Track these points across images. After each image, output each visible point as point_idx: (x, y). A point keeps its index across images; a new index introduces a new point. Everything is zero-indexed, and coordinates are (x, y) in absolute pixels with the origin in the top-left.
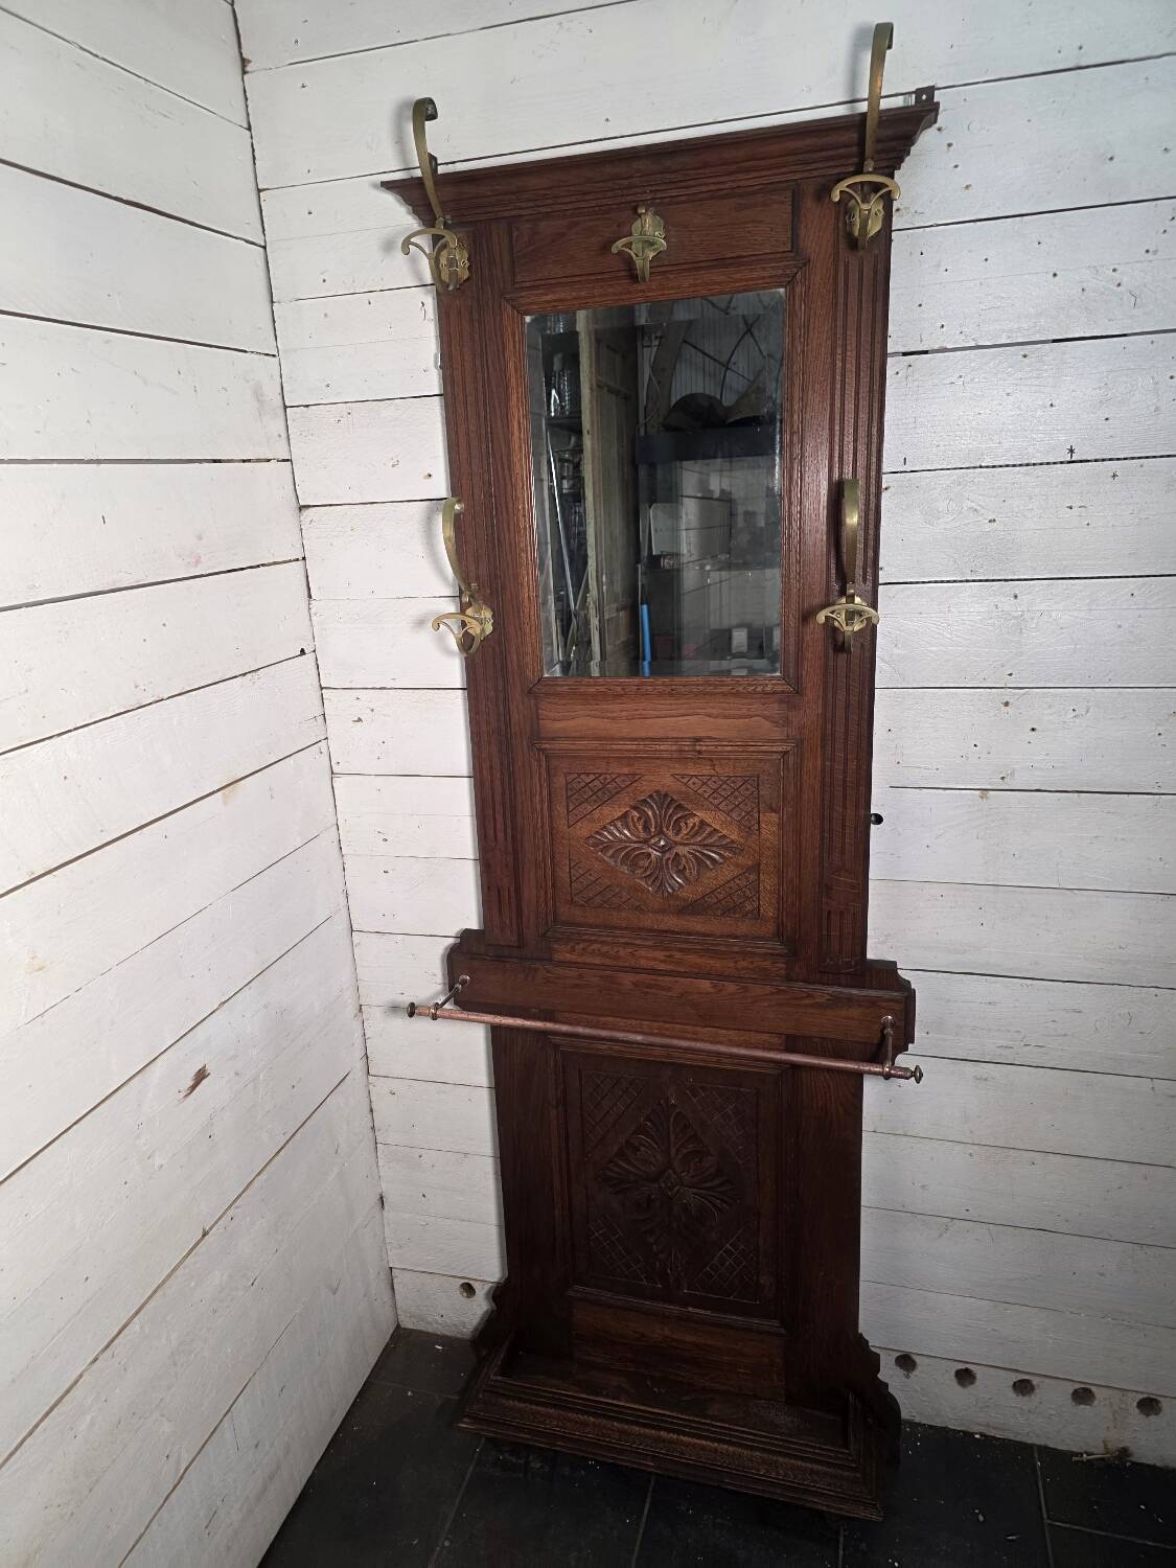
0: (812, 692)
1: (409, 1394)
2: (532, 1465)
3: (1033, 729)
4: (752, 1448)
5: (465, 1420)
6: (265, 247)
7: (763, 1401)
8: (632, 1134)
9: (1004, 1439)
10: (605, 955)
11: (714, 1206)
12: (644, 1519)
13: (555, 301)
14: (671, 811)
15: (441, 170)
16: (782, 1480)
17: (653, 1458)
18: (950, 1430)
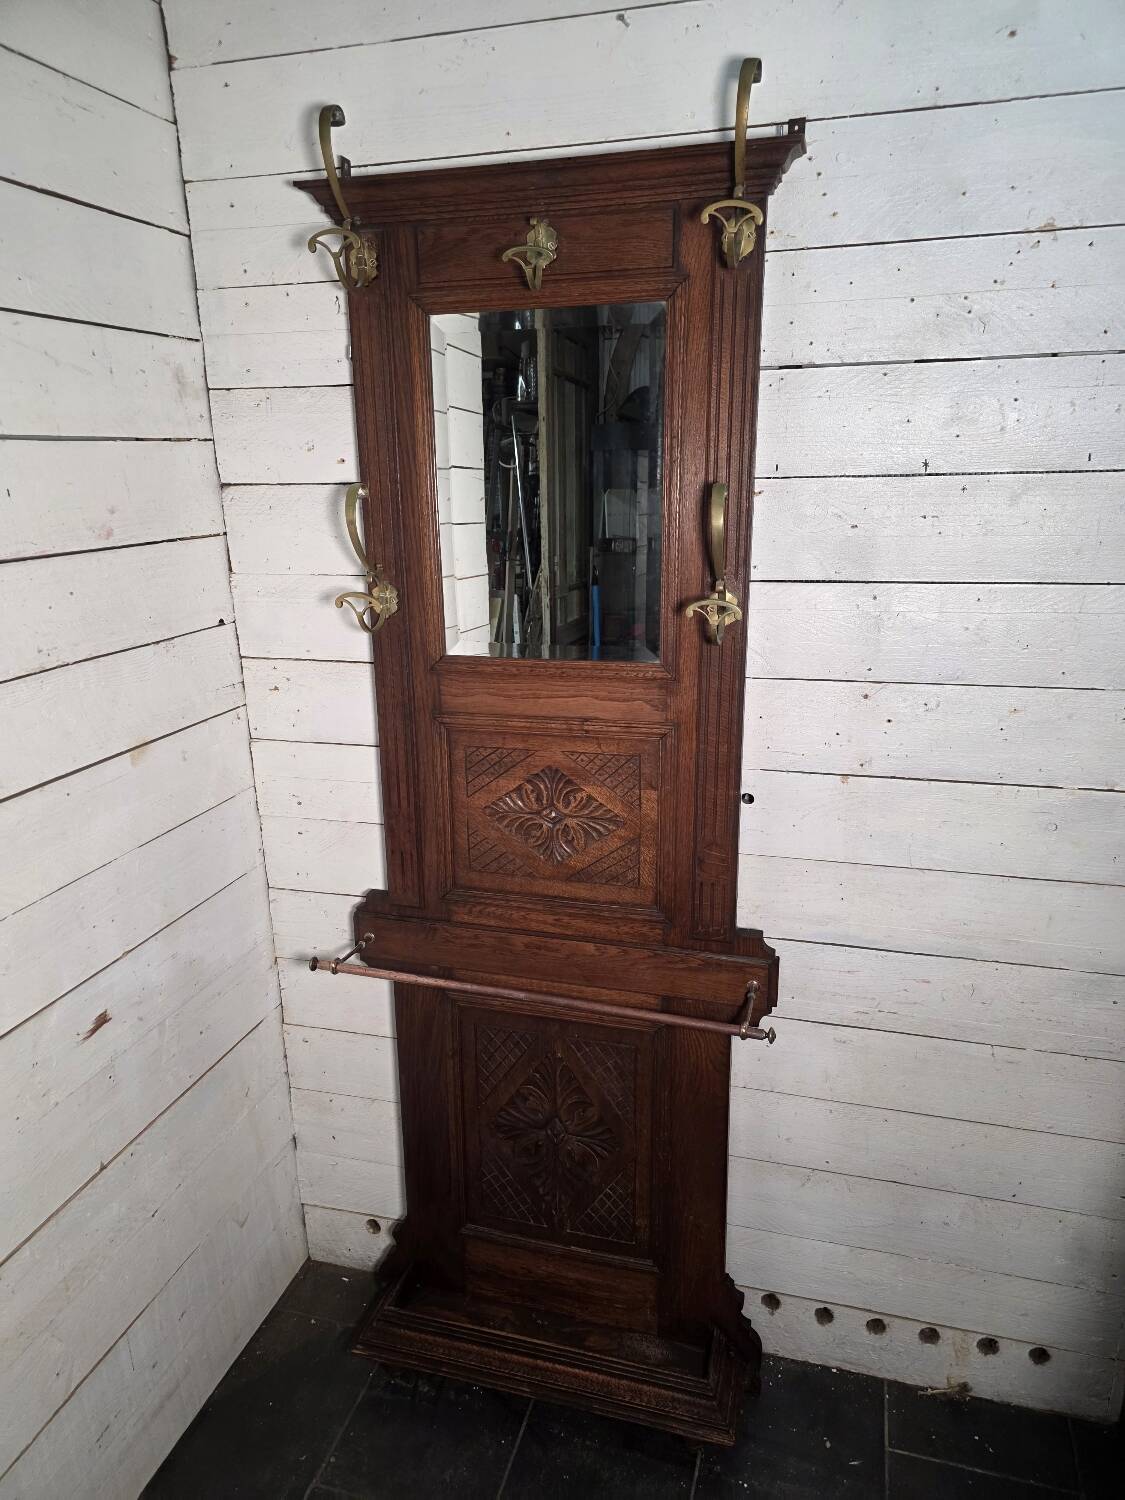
0: (688, 681)
1: (313, 1321)
2: (421, 1389)
3: (889, 721)
4: (621, 1377)
5: (359, 1346)
6: (189, 236)
7: (637, 1335)
8: (523, 1084)
9: (858, 1374)
10: (500, 917)
11: (595, 1151)
12: (519, 1440)
13: (457, 302)
14: (561, 785)
15: (354, 172)
16: (646, 1407)
17: (530, 1385)
18: (810, 1364)
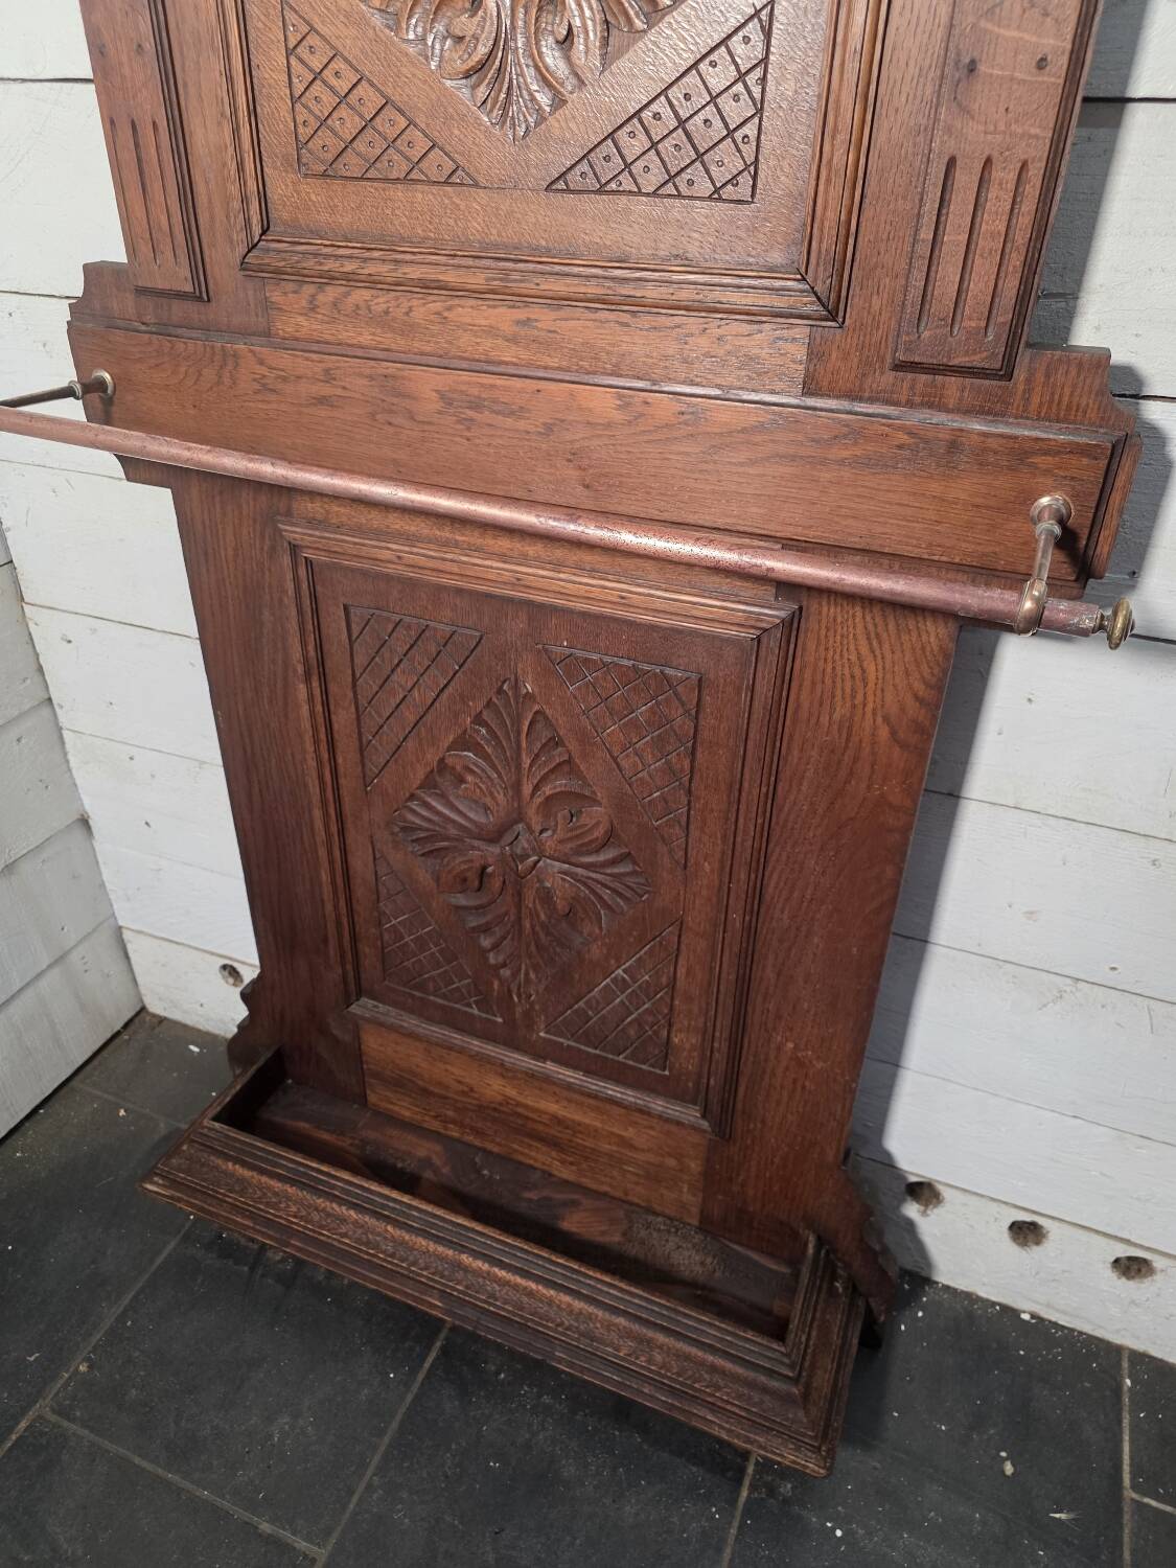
1: (122, 1113)
5: (156, 1179)
8: (451, 747)
9: (1072, 1330)
10: (381, 319)
11: (600, 898)
12: (421, 1377)
16: (659, 1374)
17: (443, 1295)
18: (979, 1299)
